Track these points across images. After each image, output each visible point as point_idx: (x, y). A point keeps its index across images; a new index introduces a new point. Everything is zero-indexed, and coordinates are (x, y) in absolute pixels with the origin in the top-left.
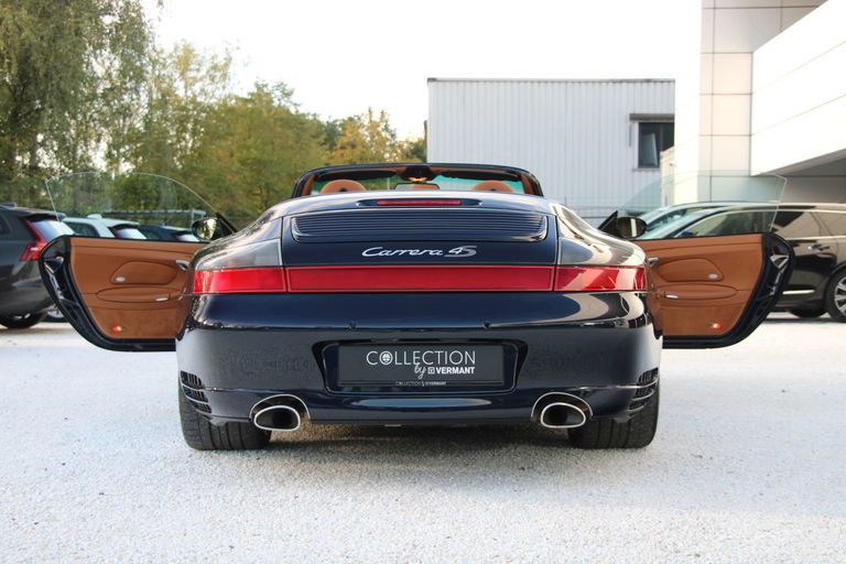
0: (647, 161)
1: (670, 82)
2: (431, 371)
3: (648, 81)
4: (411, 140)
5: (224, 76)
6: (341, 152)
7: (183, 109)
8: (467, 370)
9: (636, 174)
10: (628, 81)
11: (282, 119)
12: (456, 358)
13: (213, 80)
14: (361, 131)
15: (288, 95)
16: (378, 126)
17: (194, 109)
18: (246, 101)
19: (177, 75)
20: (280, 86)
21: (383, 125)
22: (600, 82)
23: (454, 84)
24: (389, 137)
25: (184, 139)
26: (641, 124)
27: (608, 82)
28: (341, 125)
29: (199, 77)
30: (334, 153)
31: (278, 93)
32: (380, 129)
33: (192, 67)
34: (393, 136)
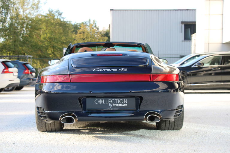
0: (187, 38)
1: (195, 10)
2: (114, 105)
3: (187, 10)
4: (104, 30)
5: (37, 8)
6: (80, 35)
7: (23, 19)
8: (125, 105)
9: (183, 42)
10: (180, 10)
11: (58, 23)
12: (121, 101)
13: (33, 9)
14: (87, 27)
15: (60, 14)
16: (92, 26)
17: (27, 20)
18: (45, 16)
19: (20, 7)
20: (58, 11)
21: (94, 25)
22: (171, 10)
23: (120, 11)
24: (97, 29)
25: (23, 30)
26: (185, 25)
27: (173, 10)
28: (79, 25)
29: (28, 8)
30: (77, 35)
31: (57, 14)
32: (93, 27)
33: (25, 4)
34: (98, 29)
